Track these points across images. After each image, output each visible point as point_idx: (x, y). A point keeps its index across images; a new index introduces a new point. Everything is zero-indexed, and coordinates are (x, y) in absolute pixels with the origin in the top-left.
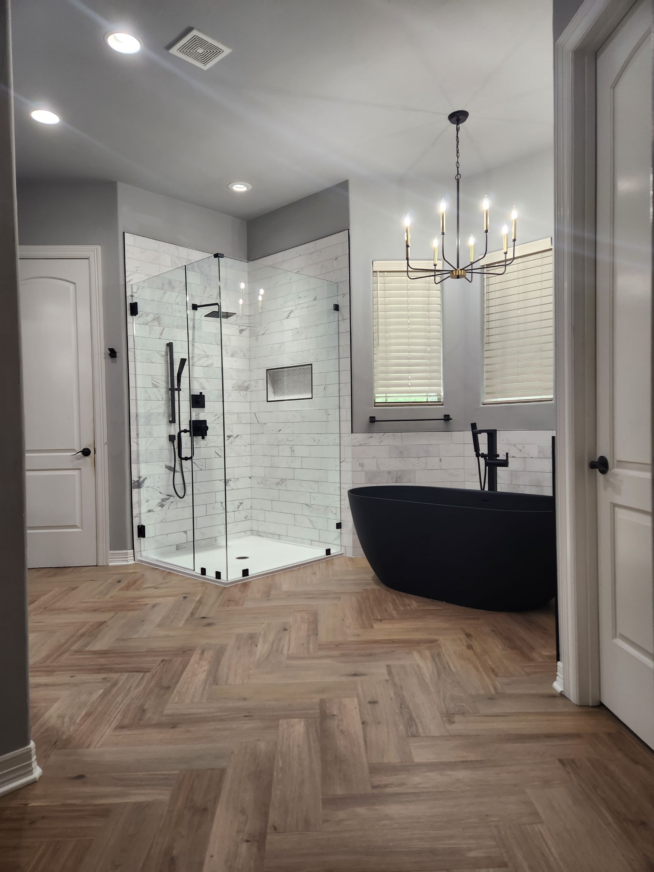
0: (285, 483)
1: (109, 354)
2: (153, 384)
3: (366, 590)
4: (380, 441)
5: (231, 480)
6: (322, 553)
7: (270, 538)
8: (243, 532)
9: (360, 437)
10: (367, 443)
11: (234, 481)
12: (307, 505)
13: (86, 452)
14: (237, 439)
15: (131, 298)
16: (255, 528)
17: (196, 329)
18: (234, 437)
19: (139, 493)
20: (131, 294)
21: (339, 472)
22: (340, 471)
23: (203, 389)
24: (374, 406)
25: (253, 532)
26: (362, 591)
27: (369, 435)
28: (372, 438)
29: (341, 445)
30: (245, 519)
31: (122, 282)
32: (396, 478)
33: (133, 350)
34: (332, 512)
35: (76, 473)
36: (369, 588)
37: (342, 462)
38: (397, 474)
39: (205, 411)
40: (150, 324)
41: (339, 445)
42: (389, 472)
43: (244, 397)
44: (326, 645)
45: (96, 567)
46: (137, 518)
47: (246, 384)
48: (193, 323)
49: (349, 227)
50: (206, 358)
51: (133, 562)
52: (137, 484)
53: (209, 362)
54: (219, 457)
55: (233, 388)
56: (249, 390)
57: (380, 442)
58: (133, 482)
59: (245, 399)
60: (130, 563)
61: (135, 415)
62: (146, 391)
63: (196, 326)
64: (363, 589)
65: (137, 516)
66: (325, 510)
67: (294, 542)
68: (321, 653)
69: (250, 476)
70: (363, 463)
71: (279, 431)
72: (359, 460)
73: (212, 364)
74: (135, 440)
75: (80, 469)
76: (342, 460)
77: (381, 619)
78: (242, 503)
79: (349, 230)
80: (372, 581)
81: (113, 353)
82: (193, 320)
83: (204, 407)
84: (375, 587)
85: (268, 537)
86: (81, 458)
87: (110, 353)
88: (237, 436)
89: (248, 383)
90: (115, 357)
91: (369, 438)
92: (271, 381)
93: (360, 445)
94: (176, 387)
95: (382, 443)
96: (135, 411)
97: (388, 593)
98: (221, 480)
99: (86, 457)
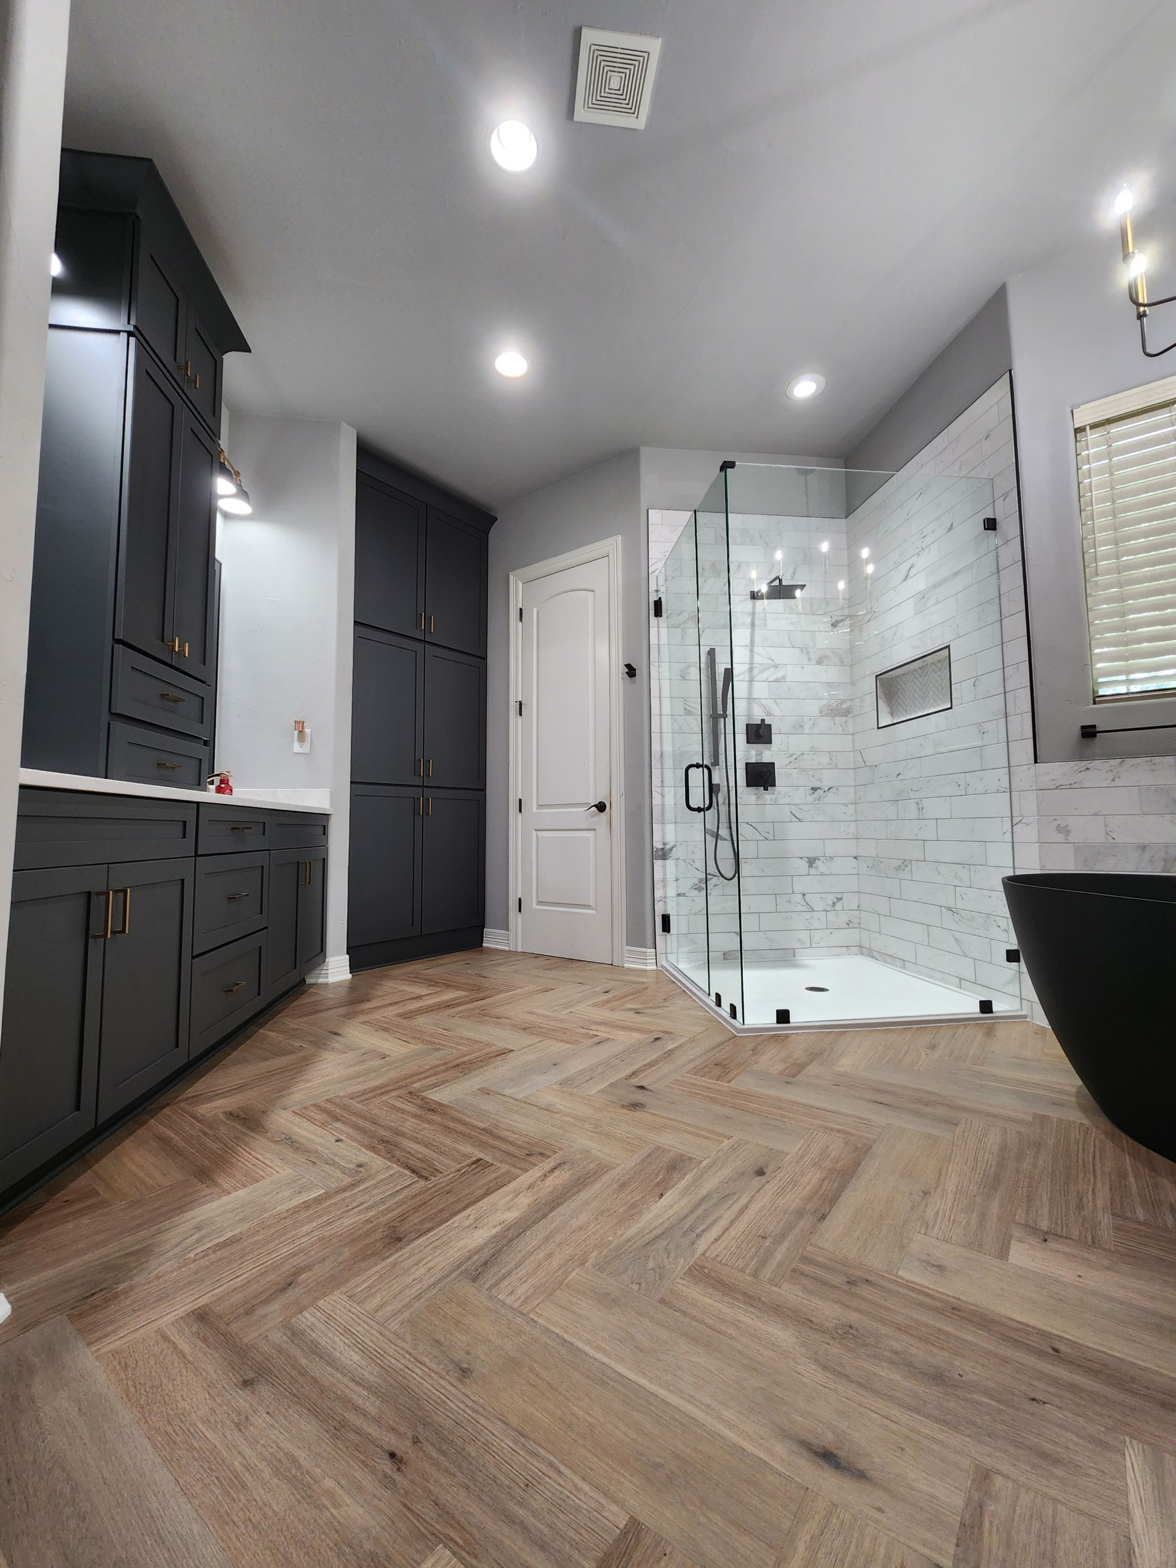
0: (909, 867)
1: (627, 673)
2: (685, 709)
3: (1043, 1120)
4: (1112, 778)
5: (819, 859)
6: (973, 1008)
7: (888, 963)
8: (844, 948)
9: (1054, 771)
10: (1075, 783)
11: (825, 861)
12: (949, 909)
13: (601, 807)
14: (830, 794)
15: (656, 593)
16: (866, 943)
17: (756, 628)
18: (823, 791)
19: (664, 867)
20: (655, 588)
21: (1011, 844)
22: (1013, 842)
23: (769, 714)
24: (1092, 702)
25: (864, 950)
26: (1029, 1118)
27: (1082, 765)
28: (1087, 772)
29: (1012, 790)
30: (847, 927)
31: (644, 575)
32: (1165, 861)
33: (657, 663)
34: (999, 926)
35: (590, 834)
36: (1054, 1114)
37: (1016, 824)
38: (1166, 852)
39: (773, 747)
40: (682, 626)
41: (1008, 790)
42: (1143, 848)
43: (841, 726)
44: (824, 1267)
45: (610, 966)
46: (661, 903)
47: (844, 706)
48: (752, 619)
49: (1011, 365)
50: (773, 670)
51: (655, 967)
52: (661, 853)
53: (780, 674)
54: (797, 820)
55: (821, 712)
56: (850, 715)
57: (1113, 780)
58: (655, 850)
59: (843, 730)
60: (649, 968)
61: (659, 754)
62: (675, 720)
63: (757, 622)
64: (1035, 1114)
65: (661, 900)
66: (986, 921)
67: (929, 976)
68: (791, 1293)
69: (855, 855)
70: (1067, 826)
71: (898, 775)
72: (1056, 819)
73: (784, 677)
74: (659, 790)
75: (595, 830)
76: (1016, 820)
77: (1047, 1233)
78: (841, 899)
79: (1010, 371)
80: (1073, 1099)
81: (631, 671)
82: (752, 613)
83: (771, 743)
84: (1077, 1117)
85: (885, 961)
86: (596, 814)
87: (627, 671)
88: (829, 789)
89: (849, 704)
90: (635, 675)
91: (1081, 772)
92: (885, 693)
93: (1057, 788)
94: (720, 712)
95: (1118, 782)
96: (659, 749)
97: (1109, 1145)
98: (801, 858)
99: (602, 814)
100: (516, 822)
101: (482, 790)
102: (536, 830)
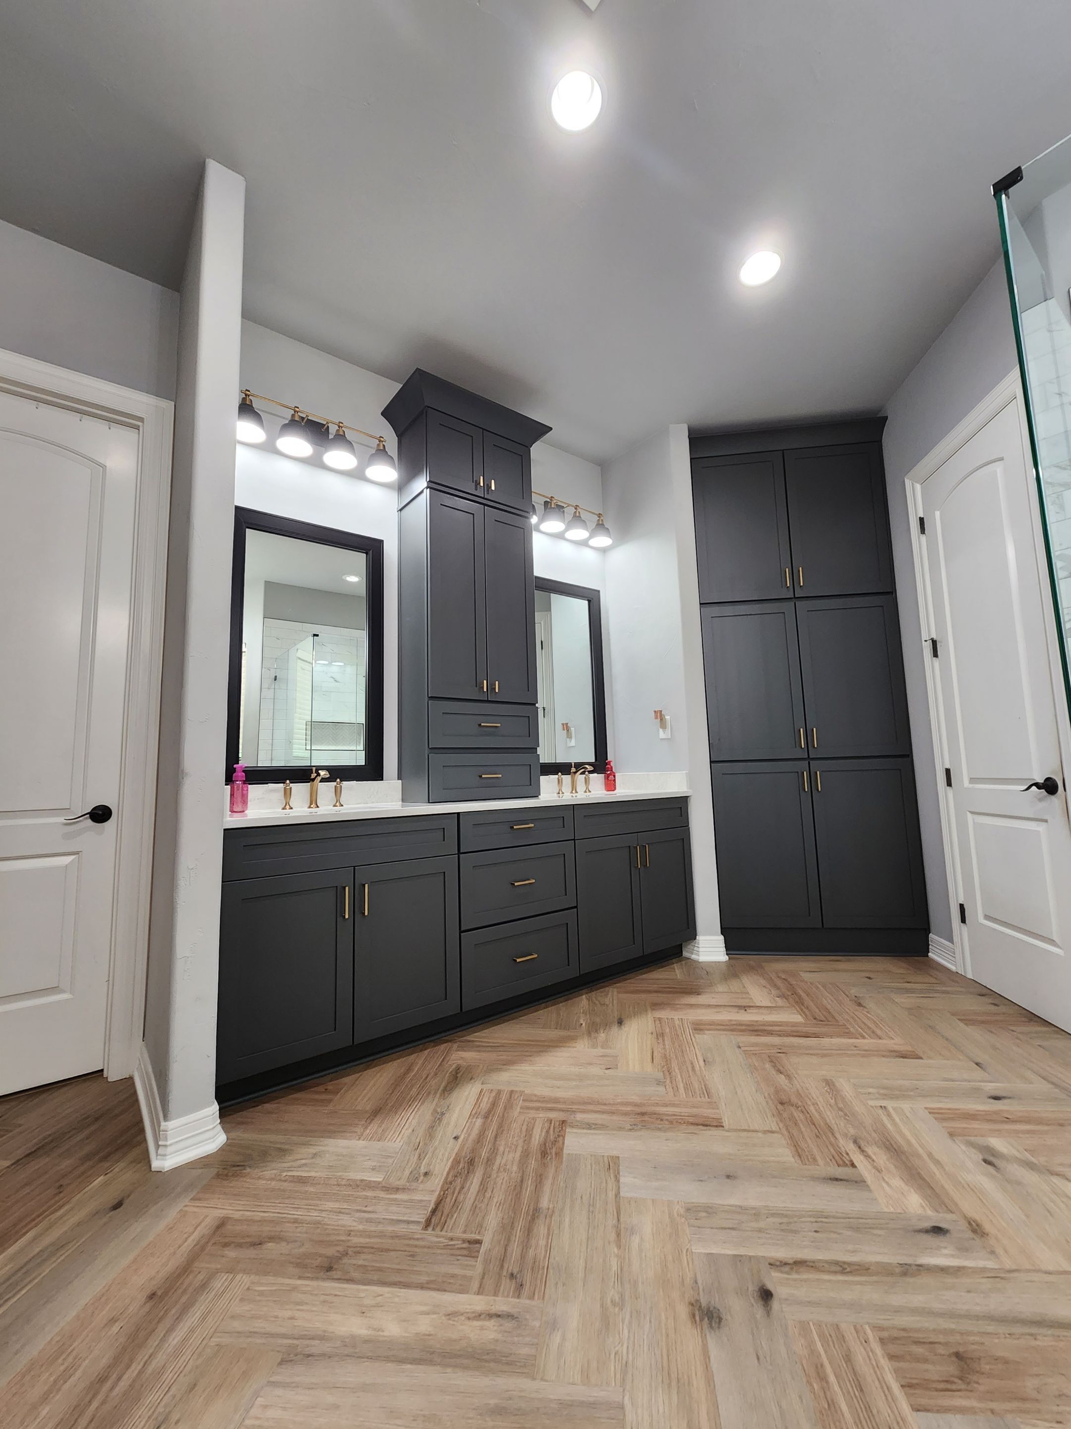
13: (1051, 787)
35: (1040, 828)
75: (1044, 820)
86: (1046, 797)
99: (1053, 797)
100: (947, 798)
101: (908, 756)
102: (972, 813)
